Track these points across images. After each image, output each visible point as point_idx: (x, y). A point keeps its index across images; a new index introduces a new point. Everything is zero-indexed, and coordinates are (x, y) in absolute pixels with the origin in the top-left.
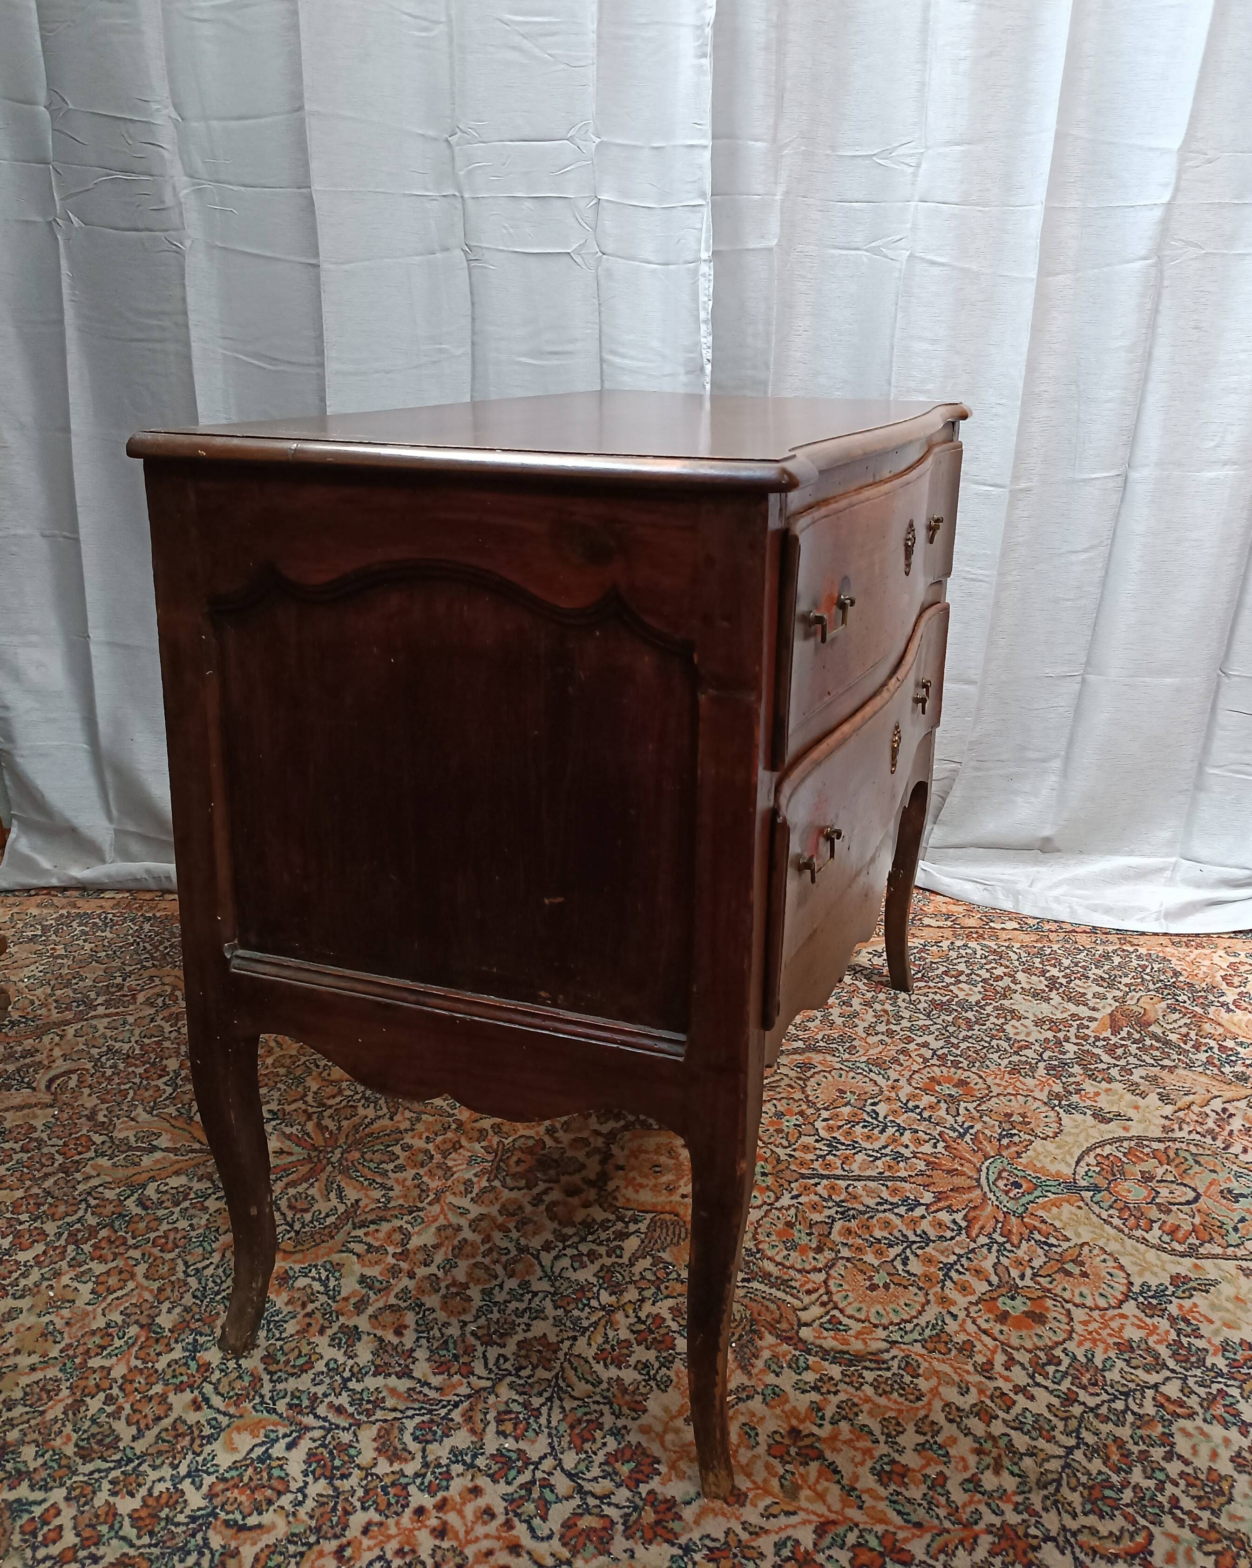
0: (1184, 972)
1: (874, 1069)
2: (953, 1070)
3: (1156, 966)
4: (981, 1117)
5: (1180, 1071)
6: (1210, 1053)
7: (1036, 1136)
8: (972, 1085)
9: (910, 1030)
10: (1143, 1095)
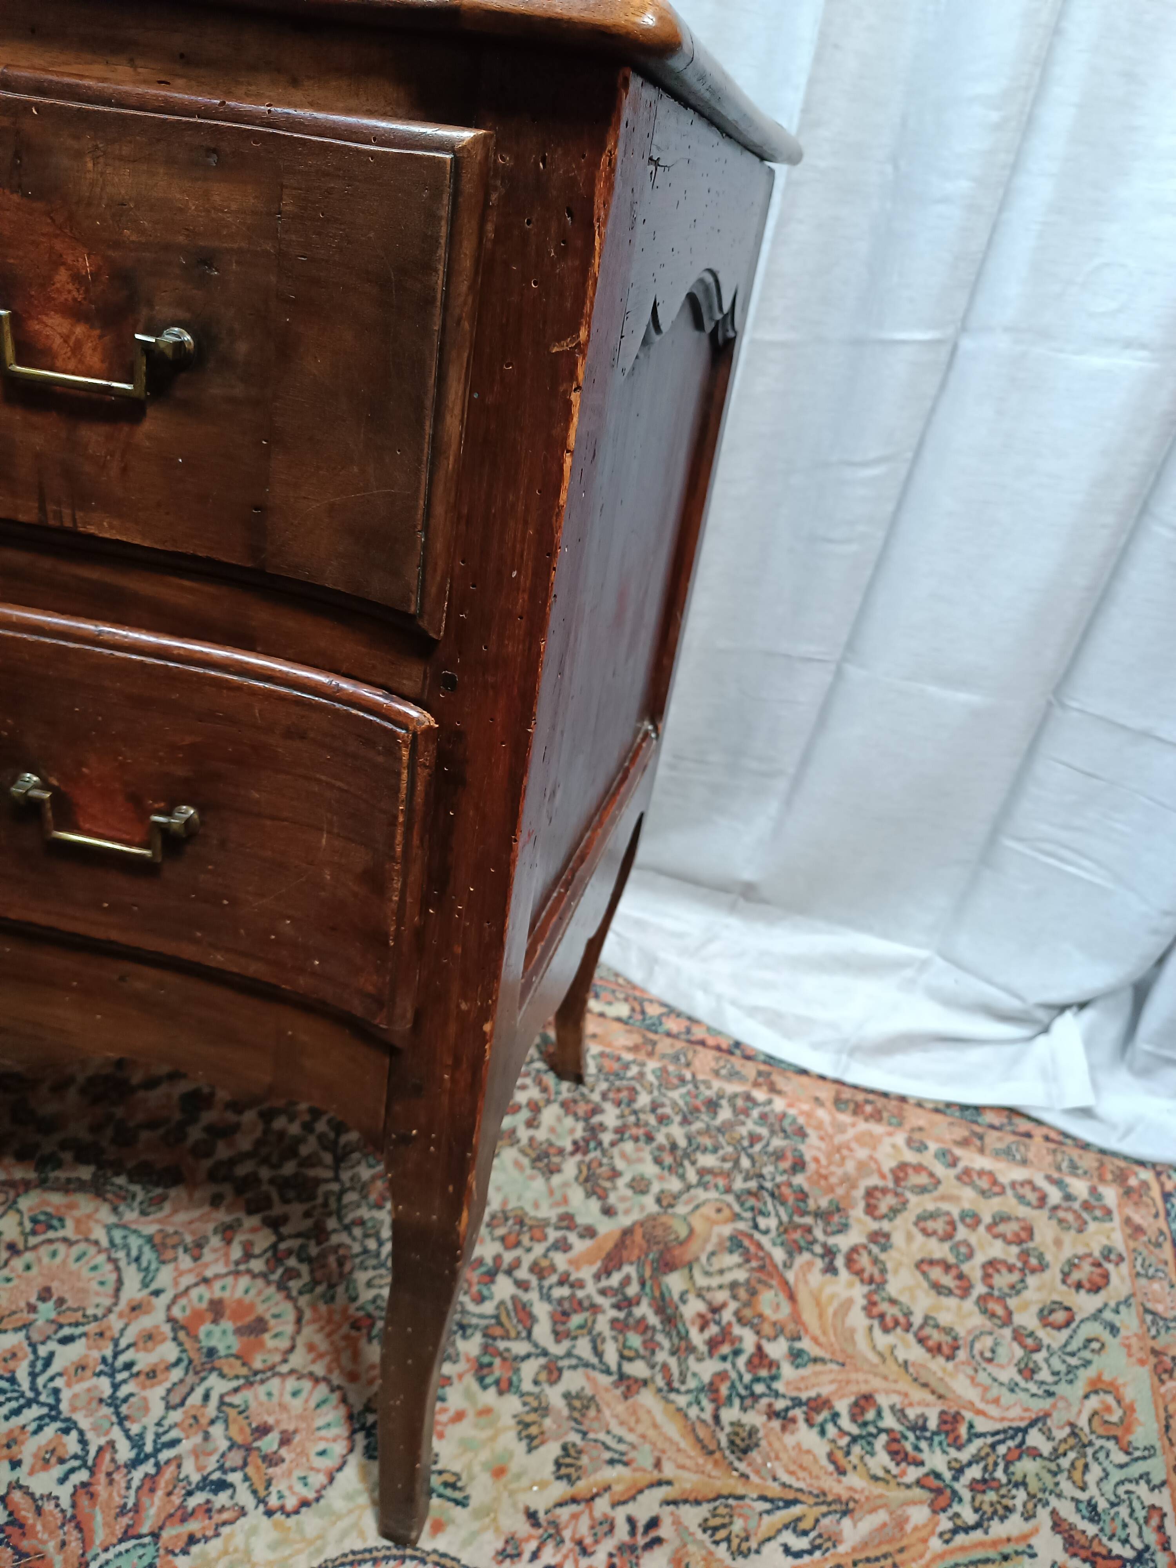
0: (811, 1167)
1: (148, 1255)
2: (272, 1289)
3: (777, 1142)
4: (212, 1422)
5: (647, 1398)
6: (728, 1366)
7: (261, 1501)
8: (267, 1336)
9: (283, 1185)
10: (532, 1443)
